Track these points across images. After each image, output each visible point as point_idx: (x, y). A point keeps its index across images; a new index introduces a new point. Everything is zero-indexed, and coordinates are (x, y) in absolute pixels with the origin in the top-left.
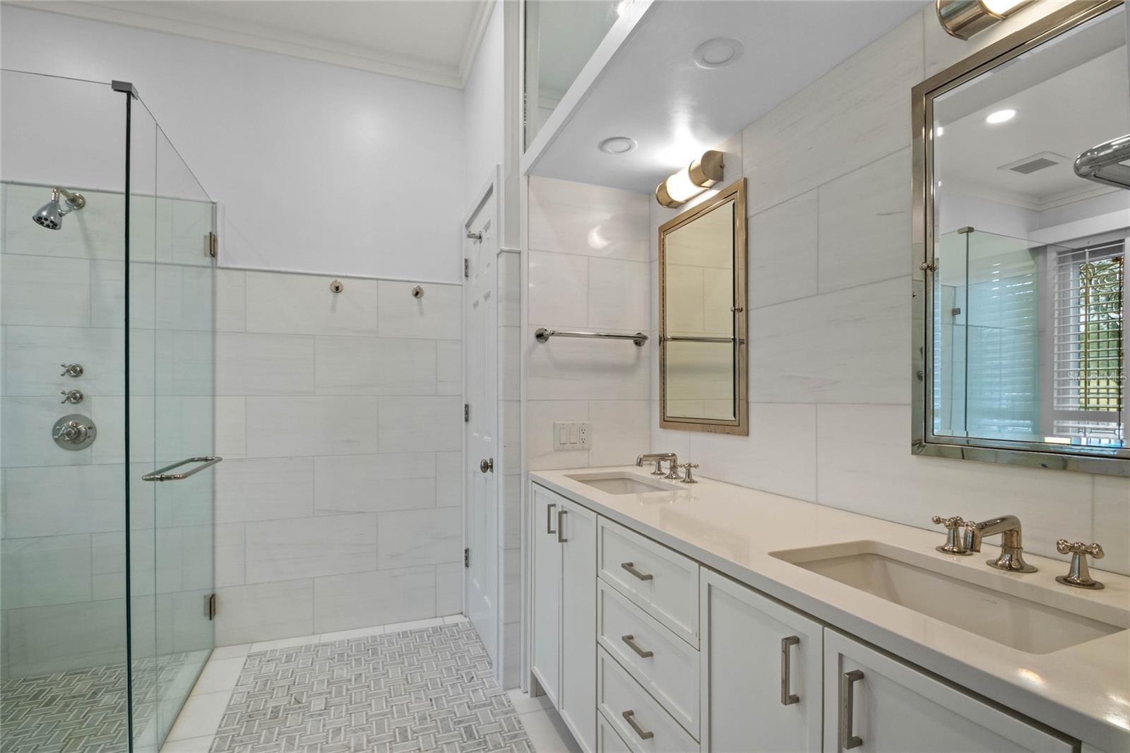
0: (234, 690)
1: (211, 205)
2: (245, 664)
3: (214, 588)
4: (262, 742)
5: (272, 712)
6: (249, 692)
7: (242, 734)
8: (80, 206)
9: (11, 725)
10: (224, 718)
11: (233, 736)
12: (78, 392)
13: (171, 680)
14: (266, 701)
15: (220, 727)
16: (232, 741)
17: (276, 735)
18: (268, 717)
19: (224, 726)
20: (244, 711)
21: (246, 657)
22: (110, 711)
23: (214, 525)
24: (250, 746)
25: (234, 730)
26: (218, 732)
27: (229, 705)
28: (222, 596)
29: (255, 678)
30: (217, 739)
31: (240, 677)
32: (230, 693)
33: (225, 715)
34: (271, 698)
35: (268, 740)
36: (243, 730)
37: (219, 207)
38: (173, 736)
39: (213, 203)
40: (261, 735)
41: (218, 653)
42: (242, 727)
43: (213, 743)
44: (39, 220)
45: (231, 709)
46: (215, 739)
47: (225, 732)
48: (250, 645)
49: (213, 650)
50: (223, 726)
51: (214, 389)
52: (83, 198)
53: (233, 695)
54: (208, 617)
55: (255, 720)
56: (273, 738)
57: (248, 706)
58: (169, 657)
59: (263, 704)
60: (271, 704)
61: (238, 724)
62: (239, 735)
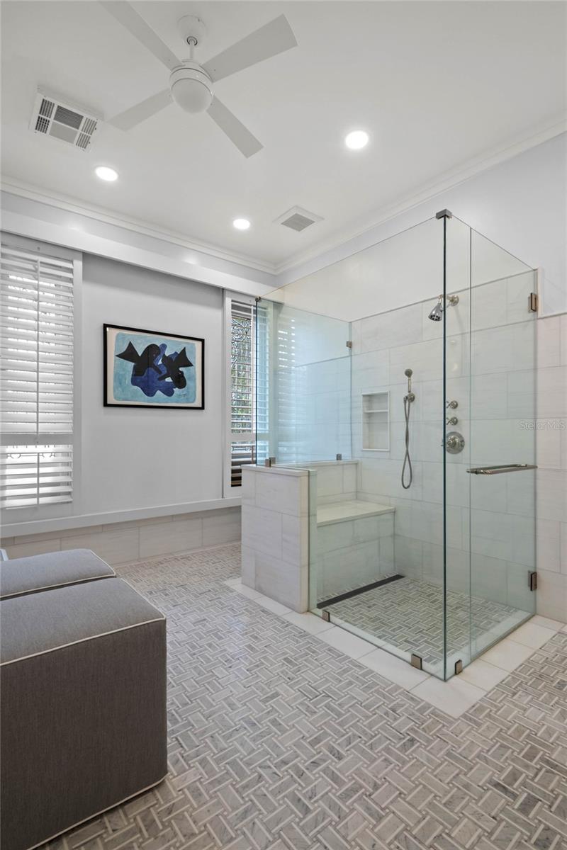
0: (538, 650)
1: (532, 273)
2: (554, 637)
3: (535, 567)
4: (540, 699)
5: (558, 683)
6: (547, 658)
7: (529, 684)
8: (456, 302)
9: (414, 605)
10: (521, 666)
11: (522, 682)
12: (455, 418)
13: (499, 622)
14: (558, 672)
15: (516, 670)
16: (520, 684)
17: (553, 702)
18: (554, 685)
19: (520, 672)
20: (538, 669)
21: (556, 633)
22: (459, 622)
23: (535, 519)
24: (530, 697)
25: (525, 678)
26: (513, 673)
27: (529, 659)
28: (541, 575)
29: (557, 651)
30: (510, 677)
31: (546, 644)
32: (534, 651)
33: (523, 664)
34: (563, 672)
35: (546, 701)
36: (531, 682)
37: (540, 272)
38: (484, 657)
39: (534, 270)
40: (542, 694)
41: (537, 619)
42: (531, 680)
43: (507, 678)
44: (432, 317)
45: (529, 663)
46: (509, 676)
47: (518, 675)
48: (563, 624)
49: (534, 616)
50: (518, 670)
51: (535, 413)
52: (457, 297)
53: (535, 653)
54: (529, 588)
55: (543, 681)
56: (550, 702)
57: (542, 668)
58: (503, 606)
59: (554, 673)
60: (560, 677)
61: (529, 675)
62: (526, 684)
